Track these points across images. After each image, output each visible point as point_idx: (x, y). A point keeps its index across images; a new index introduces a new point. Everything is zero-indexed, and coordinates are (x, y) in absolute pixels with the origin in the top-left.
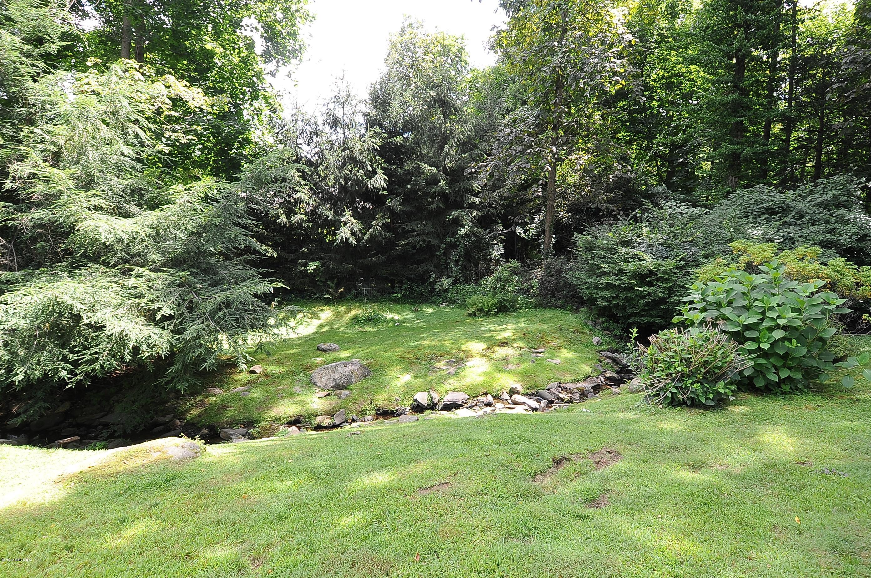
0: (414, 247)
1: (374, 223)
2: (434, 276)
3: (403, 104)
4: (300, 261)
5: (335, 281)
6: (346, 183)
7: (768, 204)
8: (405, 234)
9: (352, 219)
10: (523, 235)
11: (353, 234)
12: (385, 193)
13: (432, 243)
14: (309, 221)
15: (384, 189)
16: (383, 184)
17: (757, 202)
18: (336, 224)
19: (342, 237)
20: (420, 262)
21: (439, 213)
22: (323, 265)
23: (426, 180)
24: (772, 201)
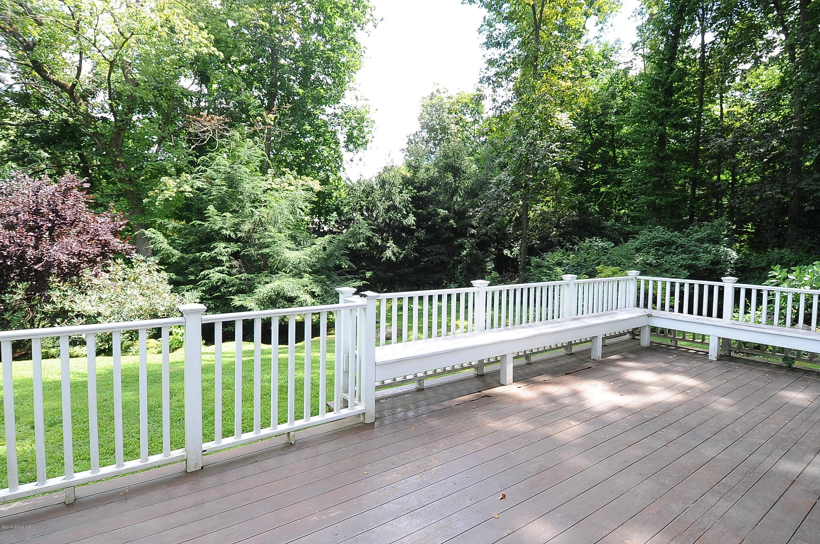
0: (432, 263)
1: (407, 247)
2: (445, 282)
3: (428, 170)
4: (360, 271)
5: (382, 284)
6: (390, 222)
7: (659, 240)
8: (427, 254)
9: (394, 245)
10: (509, 255)
11: (394, 254)
12: (414, 227)
13: (445, 260)
14: (367, 246)
15: (413, 225)
16: (413, 222)
17: (653, 238)
18: (384, 248)
19: (387, 256)
20: (437, 273)
21: (450, 240)
22: (374, 273)
23: (441, 218)
24: (663, 237)
